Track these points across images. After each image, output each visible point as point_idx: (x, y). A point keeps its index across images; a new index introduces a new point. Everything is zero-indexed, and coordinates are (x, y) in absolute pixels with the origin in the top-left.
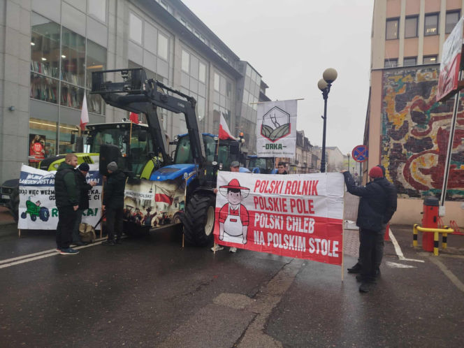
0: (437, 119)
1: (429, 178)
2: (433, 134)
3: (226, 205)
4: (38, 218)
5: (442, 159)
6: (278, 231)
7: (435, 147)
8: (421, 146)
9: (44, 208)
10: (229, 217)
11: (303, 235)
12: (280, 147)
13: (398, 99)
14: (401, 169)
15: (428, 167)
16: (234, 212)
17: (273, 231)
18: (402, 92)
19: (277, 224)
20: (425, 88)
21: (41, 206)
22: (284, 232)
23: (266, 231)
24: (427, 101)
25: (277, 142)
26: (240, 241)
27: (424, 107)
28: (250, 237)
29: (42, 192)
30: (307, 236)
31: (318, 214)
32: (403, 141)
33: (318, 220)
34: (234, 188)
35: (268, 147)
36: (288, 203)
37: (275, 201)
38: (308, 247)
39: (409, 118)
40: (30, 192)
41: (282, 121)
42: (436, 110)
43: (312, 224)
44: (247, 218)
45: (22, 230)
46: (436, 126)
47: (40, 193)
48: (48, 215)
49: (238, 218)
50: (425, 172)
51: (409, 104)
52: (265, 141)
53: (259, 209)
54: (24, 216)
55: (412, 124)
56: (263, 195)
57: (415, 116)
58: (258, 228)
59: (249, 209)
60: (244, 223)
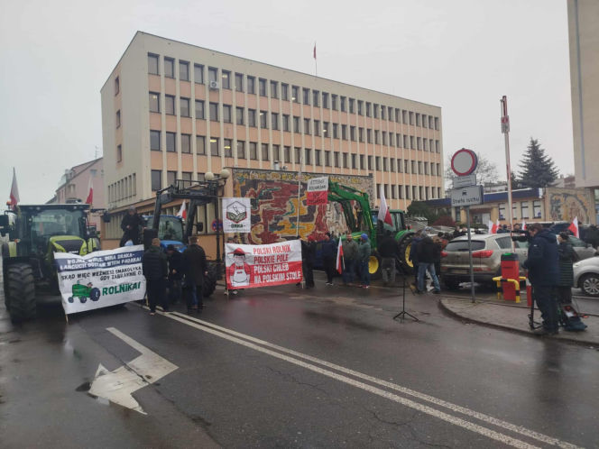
0: (262, 203)
1: (260, 240)
2: (260, 213)
3: (233, 265)
4: (88, 299)
5: (265, 228)
6: (269, 274)
7: (262, 221)
9: (96, 288)
10: (236, 271)
11: (282, 272)
12: (242, 226)
13: (242, 188)
14: (246, 235)
15: (259, 233)
16: (240, 268)
17: (266, 274)
18: (244, 184)
19: (268, 270)
20: (254, 183)
21: (93, 287)
22: (272, 273)
23: (261, 275)
24: (256, 192)
25: (240, 223)
26: (245, 284)
27: (255, 196)
28: (252, 280)
29: (94, 274)
30: (285, 272)
31: (289, 261)
33: (289, 263)
34: (238, 253)
35: (233, 226)
36: (276, 258)
37: (268, 258)
38: (286, 277)
40: (79, 276)
42: (261, 198)
43: (287, 266)
44: (249, 270)
45: (69, 315)
46: (262, 207)
47: (91, 275)
48: (99, 295)
49: (243, 271)
50: (258, 236)
51: (248, 193)
52: (231, 222)
53: (257, 263)
54: (71, 300)
56: (261, 255)
57: (252, 201)
58: (258, 274)
59: (250, 264)
60: (247, 273)
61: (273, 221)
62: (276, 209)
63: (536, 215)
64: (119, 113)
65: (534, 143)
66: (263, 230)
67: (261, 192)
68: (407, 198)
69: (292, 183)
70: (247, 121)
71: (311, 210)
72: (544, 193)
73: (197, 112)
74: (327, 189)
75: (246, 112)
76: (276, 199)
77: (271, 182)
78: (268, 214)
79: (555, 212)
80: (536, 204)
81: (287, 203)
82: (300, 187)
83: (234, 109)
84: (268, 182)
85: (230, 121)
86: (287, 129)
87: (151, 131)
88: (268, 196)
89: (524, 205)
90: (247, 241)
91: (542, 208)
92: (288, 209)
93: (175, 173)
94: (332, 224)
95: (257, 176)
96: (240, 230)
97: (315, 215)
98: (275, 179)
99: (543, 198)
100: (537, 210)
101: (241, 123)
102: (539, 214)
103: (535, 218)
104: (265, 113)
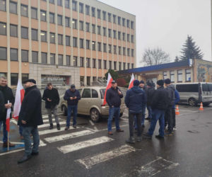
63: (188, 80)
65: (189, 38)
68: (105, 68)
72: (194, 64)
79: (201, 77)
80: (188, 71)
89: (179, 72)
91: (192, 74)
99: (193, 67)
100: (188, 76)
102: (190, 78)
103: (186, 81)
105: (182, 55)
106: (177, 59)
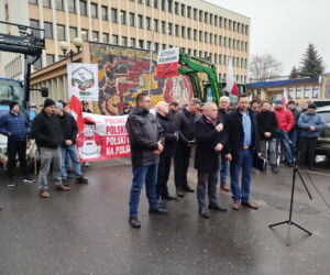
0: (117, 76)
1: (116, 109)
2: (116, 85)
3: (83, 135)
5: (121, 99)
7: (118, 92)
8: (111, 91)
10: (85, 142)
12: (88, 94)
13: (99, 62)
14: (104, 105)
15: (116, 103)
16: (89, 138)
17: (120, 145)
18: (101, 58)
20: (111, 58)
23: (114, 147)
24: (113, 66)
25: (87, 91)
27: (112, 69)
32: (103, 88)
34: (88, 122)
35: (81, 93)
39: (105, 74)
41: (88, 77)
42: (117, 72)
44: (100, 141)
46: (117, 81)
49: (93, 142)
50: (115, 106)
51: (105, 66)
53: (110, 134)
55: (107, 79)
57: (108, 74)
58: (109, 146)
59: (101, 134)
60: (98, 144)
61: (128, 93)
62: (131, 82)
63: (315, 95)
64: (7, 6)
65: (311, 46)
66: (119, 101)
67: (116, 67)
69: (144, 60)
70: (110, 18)
71: (160, 85)
72: (323, 80)
73: (69, 7)
74: (177, 60)
75: (110, 10)
76: (130, 75)
77: (125, 58)
78: (123, 87)
80: (315, 88)
81: (140, 78)
82: (152, 64)
83: (100, 6)
84: (122, 57)
85: (97, 17)
86: (141, 27)
87: (31, 20)
88: (123, 70)
89: (307, 88)
90: (104, 110)
91: (319, 91)
92: (141, 83)
93: (53, 56)
94: (178, 98)
95: (113, 52)
96: (88, 99)
97: (164, 89)
98: (130, 56)
99: (321, 83)
100: (315, 92)
101: (106, 19)
102: (317, 94)
103: (313, 98)
104: (124, 12)
105: (302, 65)
106: (294, 70)
